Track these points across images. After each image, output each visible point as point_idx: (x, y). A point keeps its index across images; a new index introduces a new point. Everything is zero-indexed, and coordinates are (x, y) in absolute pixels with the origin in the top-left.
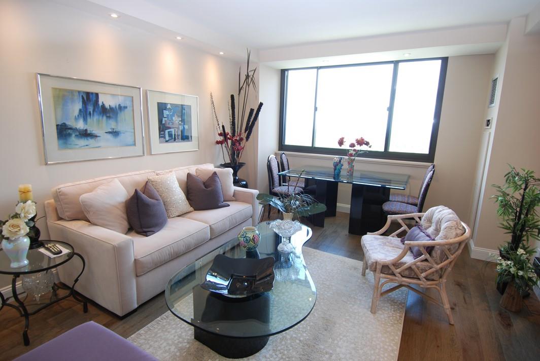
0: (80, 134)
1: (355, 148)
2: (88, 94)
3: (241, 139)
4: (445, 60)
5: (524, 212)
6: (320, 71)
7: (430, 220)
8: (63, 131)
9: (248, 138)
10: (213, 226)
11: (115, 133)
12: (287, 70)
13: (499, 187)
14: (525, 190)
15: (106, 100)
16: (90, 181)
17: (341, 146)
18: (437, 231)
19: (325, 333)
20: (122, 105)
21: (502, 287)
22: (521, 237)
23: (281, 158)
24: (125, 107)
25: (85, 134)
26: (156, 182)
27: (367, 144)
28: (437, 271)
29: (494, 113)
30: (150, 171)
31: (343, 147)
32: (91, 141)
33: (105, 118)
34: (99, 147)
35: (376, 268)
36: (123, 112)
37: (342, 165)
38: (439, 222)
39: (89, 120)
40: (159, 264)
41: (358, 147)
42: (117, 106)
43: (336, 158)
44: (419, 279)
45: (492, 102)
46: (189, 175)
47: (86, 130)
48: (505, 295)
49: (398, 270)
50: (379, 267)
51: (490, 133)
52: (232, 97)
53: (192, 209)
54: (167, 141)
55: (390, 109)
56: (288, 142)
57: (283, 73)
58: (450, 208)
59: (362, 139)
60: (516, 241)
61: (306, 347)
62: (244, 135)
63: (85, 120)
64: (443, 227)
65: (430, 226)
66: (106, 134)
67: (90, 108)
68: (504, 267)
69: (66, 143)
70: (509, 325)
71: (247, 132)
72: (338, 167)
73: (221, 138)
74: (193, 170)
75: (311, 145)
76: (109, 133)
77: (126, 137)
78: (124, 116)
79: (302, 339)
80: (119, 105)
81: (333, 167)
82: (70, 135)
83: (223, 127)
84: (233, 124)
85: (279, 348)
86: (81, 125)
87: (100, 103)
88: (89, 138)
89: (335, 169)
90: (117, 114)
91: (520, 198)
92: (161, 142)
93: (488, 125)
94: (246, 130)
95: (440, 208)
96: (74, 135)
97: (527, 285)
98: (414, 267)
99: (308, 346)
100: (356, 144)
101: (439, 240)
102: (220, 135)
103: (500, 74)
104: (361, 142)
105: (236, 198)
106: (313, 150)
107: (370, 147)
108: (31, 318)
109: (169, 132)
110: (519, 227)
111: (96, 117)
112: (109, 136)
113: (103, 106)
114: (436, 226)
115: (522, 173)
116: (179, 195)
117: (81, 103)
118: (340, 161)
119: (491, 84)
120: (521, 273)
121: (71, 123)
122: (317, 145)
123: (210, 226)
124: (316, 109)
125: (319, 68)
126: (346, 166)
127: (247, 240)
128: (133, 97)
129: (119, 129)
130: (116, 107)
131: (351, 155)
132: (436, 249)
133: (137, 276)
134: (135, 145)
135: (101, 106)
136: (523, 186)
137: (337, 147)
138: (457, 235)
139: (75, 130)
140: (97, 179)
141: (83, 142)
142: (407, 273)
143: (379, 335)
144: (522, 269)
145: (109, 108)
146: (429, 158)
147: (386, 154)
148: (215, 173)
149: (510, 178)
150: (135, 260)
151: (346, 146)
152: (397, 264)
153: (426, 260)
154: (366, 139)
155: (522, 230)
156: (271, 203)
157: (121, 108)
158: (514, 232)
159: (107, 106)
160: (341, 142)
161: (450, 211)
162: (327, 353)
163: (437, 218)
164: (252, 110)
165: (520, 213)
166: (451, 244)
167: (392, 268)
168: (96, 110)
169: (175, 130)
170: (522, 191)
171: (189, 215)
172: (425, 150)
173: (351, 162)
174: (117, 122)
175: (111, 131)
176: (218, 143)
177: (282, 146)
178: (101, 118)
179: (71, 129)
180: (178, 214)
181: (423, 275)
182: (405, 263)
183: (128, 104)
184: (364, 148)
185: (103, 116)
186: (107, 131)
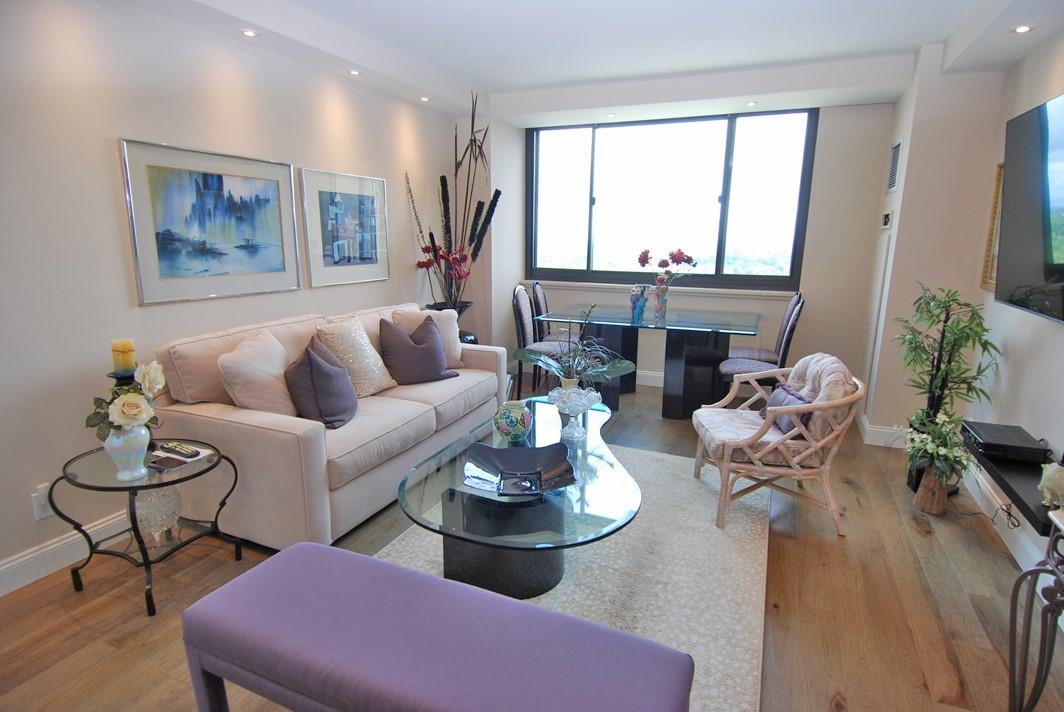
0: (194, 250)
1: (668, 269)
2: (205, 176)
3: (464, 259)
4: (814, 114)
5: (945, 358)
6: (598, 131)
7: (802, 378)
8: (167, 244)
9: (475, 255)
10: (440, 409)
11: (251, 248)
12: (538, 130)
13: (907, 322)
14: (945, 322)
15: (236, 188)
16: (220, 333)
17: (643, 265)
18: (815, 391)
19: (651, 557)
20: (261, 197)
21: (915, 480)
22: (941, 397)
23: (534, 292)
24: (267, 201)
25: (203, 251)
26: (332, 334)
27: (689, 260)
28: (816, 453)
29: (895, 203)
30: (317, 316)
31: (649, 268)
32: (212, 263)
33: (233, 220)
34: (225, 273)
35: (723, 454)
36: (262, 211)
37: (646, 300)
38: (817, 378)
39: (208, 225)
40: (365, 470)
41: (674, 268)
42: (254, 199)
43: (635, 288)
44: (790, 467)
45: (892, 184)
46: (383, 323)
47: (204, 243)
48: (920, 489)
49: (758, 455)
50: (728, 452)
51: (890, 236)
52: (443, 180)
53: (393, 382)
54: (336, 263)
55: (724, 199)
56: (543, 262)
57: (530, 136)
58: (832, 355)
59: (680, 253)
60: (935, 404)
61: (625, 577)
62: (468, 251)
63: (202, 224)
64: (824, 383)
65: (803, 387)
66: (236, 250)
67: (210, 204)
68: (918, 445)
69: (171, 267)
70: (929, 532)
71: (473, 245)
72: (639, 304)
73: (425, 257)
74: (387, 314)
75: (584, 267)
76: (242, 247)
77: (269, 255)
78: (266, 216)
79: (616, 567)
80: (257, 196)
81: (630, 304)
82: (177, 252)
83: (431, 235)
84: (447, 229)
85: (584, 582)
86: (194, 233)
87: (226, 193)
88: (209, 258)
89: (634, 308)
90: (253, 213)
91: (938, 336)
92: (326, 265)
93: (886, 224)
94: (471, 240)
95: (818, 356)
96: (184, 252)
97: (953, 470)
98: (781, 448)
99: (629, 575)
100: (670, 261)
101: (818, 402)
102: (426, 250)
103: (905, 138)
104: (678, 258)
105: (467, 362)
106: (588, 275)
107: (694, 266)
108: (155, 568)
109: (338, 246)
110: (938, 382)
111: (219, 220)
112: (242, 254)
113: (231, 197)
114: (813, 383)
115: (941, 296)
116: (372, 359)
117: (194, 194)
118: (642, 293)
119: (890, 154)
120: (943, 451)
121: (179, 230)
122: (597, 266)
123: (435, 408)
124: (592, 201)
125: (595, 126)
126: (652, 303)
127: (512, 422)
128: (278, 183)
129: (258, 240)
130: (251, 200)
131: (662, 281)
132: (814, 418)
133: (331, 490)
134: (284, 269)
135: (228, 198)
136: (943, 317)
137: (637, 268)
138: (846, 394)
139: (186, 242)
140: (232, 331)
141: (198, 264)
142: (771, 458)
143: (734, 555)
144: (945, 445)
145: (239, 201)
146: (791, 282)
147: (719, 279)
148: (429, 318)
149: (923, 305)
150: (329, 462)
151: (652, 267)
152: (755, 445)
153: (800, 437)
154: (687, 253)
155: (943, 386)
156: (540, 364)
157: (260, 202)
158: (930, 391)
159: (237, 198)
160: (644, 259)
161: (834, 358)
162: (658, 582)
163: (814, 372)
164: (481, 205)
165: (939, 361)
166: (837, 407)
167: (748, 451)
168: (219, 205)
169: (349, 242)
170: (941, 326)
171: (392, 392)
172: (785, 270)
173: (660, 295)
174: (253, 227)
175: (243, 243)
176: (421, 265)
177: (531, 271)
178: (227, 221)
179: (179, 240)
180: (373, 392)
181: (797, 459)
182: (769, 443)
183: (271, 195)
184: (683, 269)
185: (230, 217)
186: (238, 245)
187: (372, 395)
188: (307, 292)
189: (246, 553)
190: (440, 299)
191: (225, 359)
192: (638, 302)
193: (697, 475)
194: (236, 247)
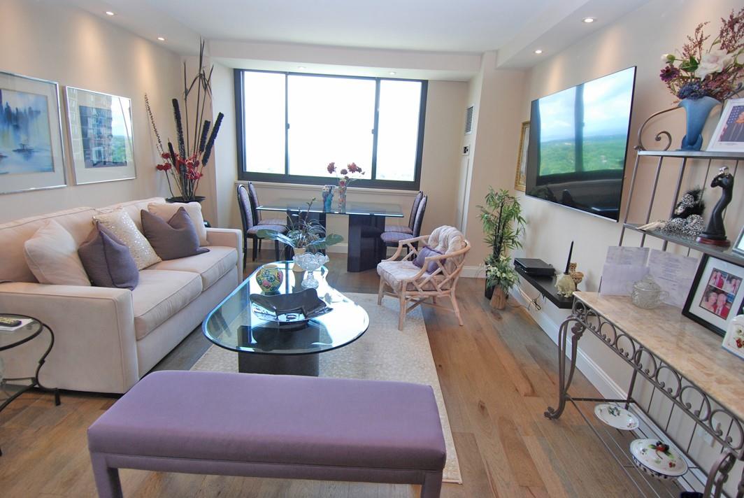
1: (347, 175)
3: (197, 164)
4: (425, 83)
5: (501, 227)
6: (289, 77)
7: (436, 240)
9: (205, 161)
10: (204, 275)
11: (25, 151)
12: (243, 70)
13: (482, 207)
14: (502, 207)
15: (12, 101)
17: (331, 173)
18: (445, 247)
19: (368, 352)
20: (33, 109)
21: (489, 294)
22: (500, 248)
23: (250, 190)
24: (38, 112)
26: (107, 222)
27: (359, 170)
28: (448, 281)
29: (472, 139)
30: (89, 208)
31: (333, 175)
33: (11, 128)
34: (6, 173)
35: (402, 287)
36: (35, 121)
37: (333, 196)
38: (446, 240)
41: (351, 175)
42: (27, 110)
43: (325, 188)
44: (436, 291)
45: (468, 129)
46: (143, 213)
48: (493, 298)
49: (420, 285)
50: (405, 285)
51: (469, 160)
52: (175, 102)
53: (159, 259)
54: (95, 165)
55: (375, 132)
56: (251, 167)
57: (237, 75)
58: (453, 226)
59: (354, 165)
60: (497, 251)
61: (358, 365)
62: (200, 158)
64: (450, 242)
65: (437, 245)
66: (14, 153)
68: (492, 273)
70: (500, 318)
71: (203, 153)
72: (329, 198)
73: (163, 162)
74: (144, 205)
75: (283, 173)
76: (19, 151)
78: (37, 125)
79: (350, 361)
80: (30, 108)
81: (322, 199)
83: (170, 145)
84: (181, 141)
85: (334, 373)
87: (4, 105)
89: (325, 201)
90: (28, 123)
91: (498, 215)
92: (87, 166)
93: (465, 152)
94: (202, 150)
95: (444, 227)
97: (509, 285)
98: (432, 280)
99: (360, 364)
100: (348, 170)
101: (448, 253)
102: (165, 156)
103: (476, 103)
104: (353, 168)
105: (212, 241)
106: (286, 178)
107: (363, 174)
109: (96, 151)
110: (499, 240)
112: (19, 157)
113: (8, 109)
114: (444, 243)
115: (500, 193)
116: (140, 241)
118: (330, 191)
119: (465, 112)
120: (504, 275)
122: (291, 172)
123: (201, 275)
124: (287, 126)
125: (287, 74)
126: (336, 198)
127: (271, 278)
128: (47, 97)
129: (32, 145)
130: (25, 110)
131: (343, 183)
132: (447, 261)
133: (137, 340)
134: (53, 170)
135: (6, 109)
136: (501, 205)
137: (327, 175)
138: (463, 247)
140: (21, 221)
142: (427, 286)
143: (413, 344)
144: (505, 272)
145: (15, 112)
146: (414, 185)
147: (374, 183)
148: (182, 209)
149: (490, 198)
150: (135, 319)
151: (337, 174)
152: (418, 280)
153: (441, 273)
154: (358, 165)
155: (500, 242)
156: (278, 239)
157: (33, 113)
158: (495, 244)
159: (13, 109)
160: (331, 168)
161: (454, 228)
162: (377, 365)
163: (444, 237)
164: (207, 124)
165: (499, 229)
166: (459, 255)
167: (415, 283)
169: (104, 148)
170: (499, 209)
171: (159, 266)
172: (411, 178)
173: (342, 192)
174: (27, 134)
175: (19, 148)
176: (160, 167)
177: (242, 174)
178: (5, 128)
180: (144, 266)
181: (440, 286)
182: (425, 278)
183: (41, 107)
184: (355, 176)
185: (8, 125)
186: (15, 149)
187: (144, 269)
188: (72, 189)
189: (63, 399)
190: (178, 194)
191: (29, 244)
192: (327, 197)
193: (380, 303)
194: (15, 151)
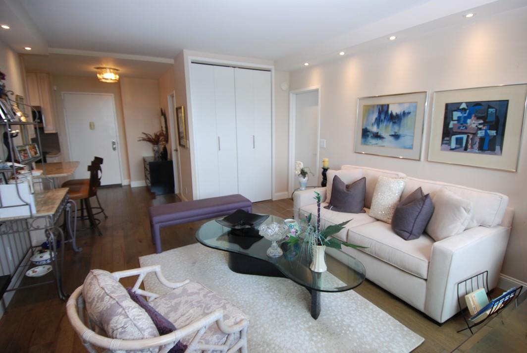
0: (374, 136)
2: (382, 106)
8: (365, 133)
10: (350, 233)
11: (396, 136)
15: (395, 109)
20: (406, 112)
24: (409, 113)
25: (377, 136)
32: (379, 141)
33: (391, 123)
34: (384, 146)
36: (406, 118)
39: (381, 126)
42: (402, 113)
47: (378, 133)
54: (452, 149)
63: (378, 126)
67: (383, 117)
69: (365, 141)
77: (406, 140)
78: (406, 121)
80: (404, 112)
82: (368, 136)
86: (374, 129)
87: (390, 112)
88: (378, 139)
90: (401, 119)
92: (442, 150)
96: (370, 136)
109: (457, 139)
111: (385, 123)
112: (392, 139)
113: (392, 114)
117: (377, 114)
121: (369, 128)
123: (348, 230)
128: (417, 102)
129: (401, 133)
135: (390, 114)
139: (372, 132)
141: (374, 141)
157: (405, 114)
159: (394, 114)
168: (386, 117)
174: (400, 126)
175: (393, 134)
178: (388, 123)
179: (369, 131)
183: (412, 110)
185: (390, 122)
194: (390, 135)
